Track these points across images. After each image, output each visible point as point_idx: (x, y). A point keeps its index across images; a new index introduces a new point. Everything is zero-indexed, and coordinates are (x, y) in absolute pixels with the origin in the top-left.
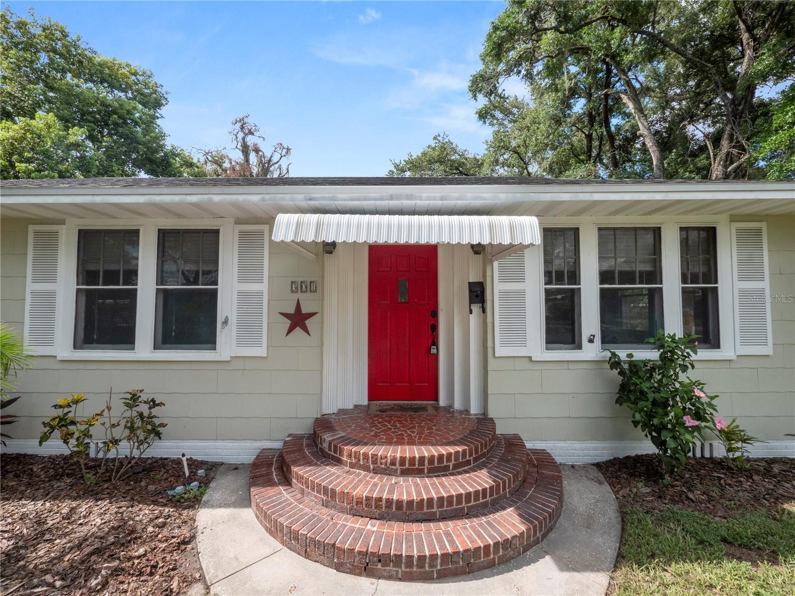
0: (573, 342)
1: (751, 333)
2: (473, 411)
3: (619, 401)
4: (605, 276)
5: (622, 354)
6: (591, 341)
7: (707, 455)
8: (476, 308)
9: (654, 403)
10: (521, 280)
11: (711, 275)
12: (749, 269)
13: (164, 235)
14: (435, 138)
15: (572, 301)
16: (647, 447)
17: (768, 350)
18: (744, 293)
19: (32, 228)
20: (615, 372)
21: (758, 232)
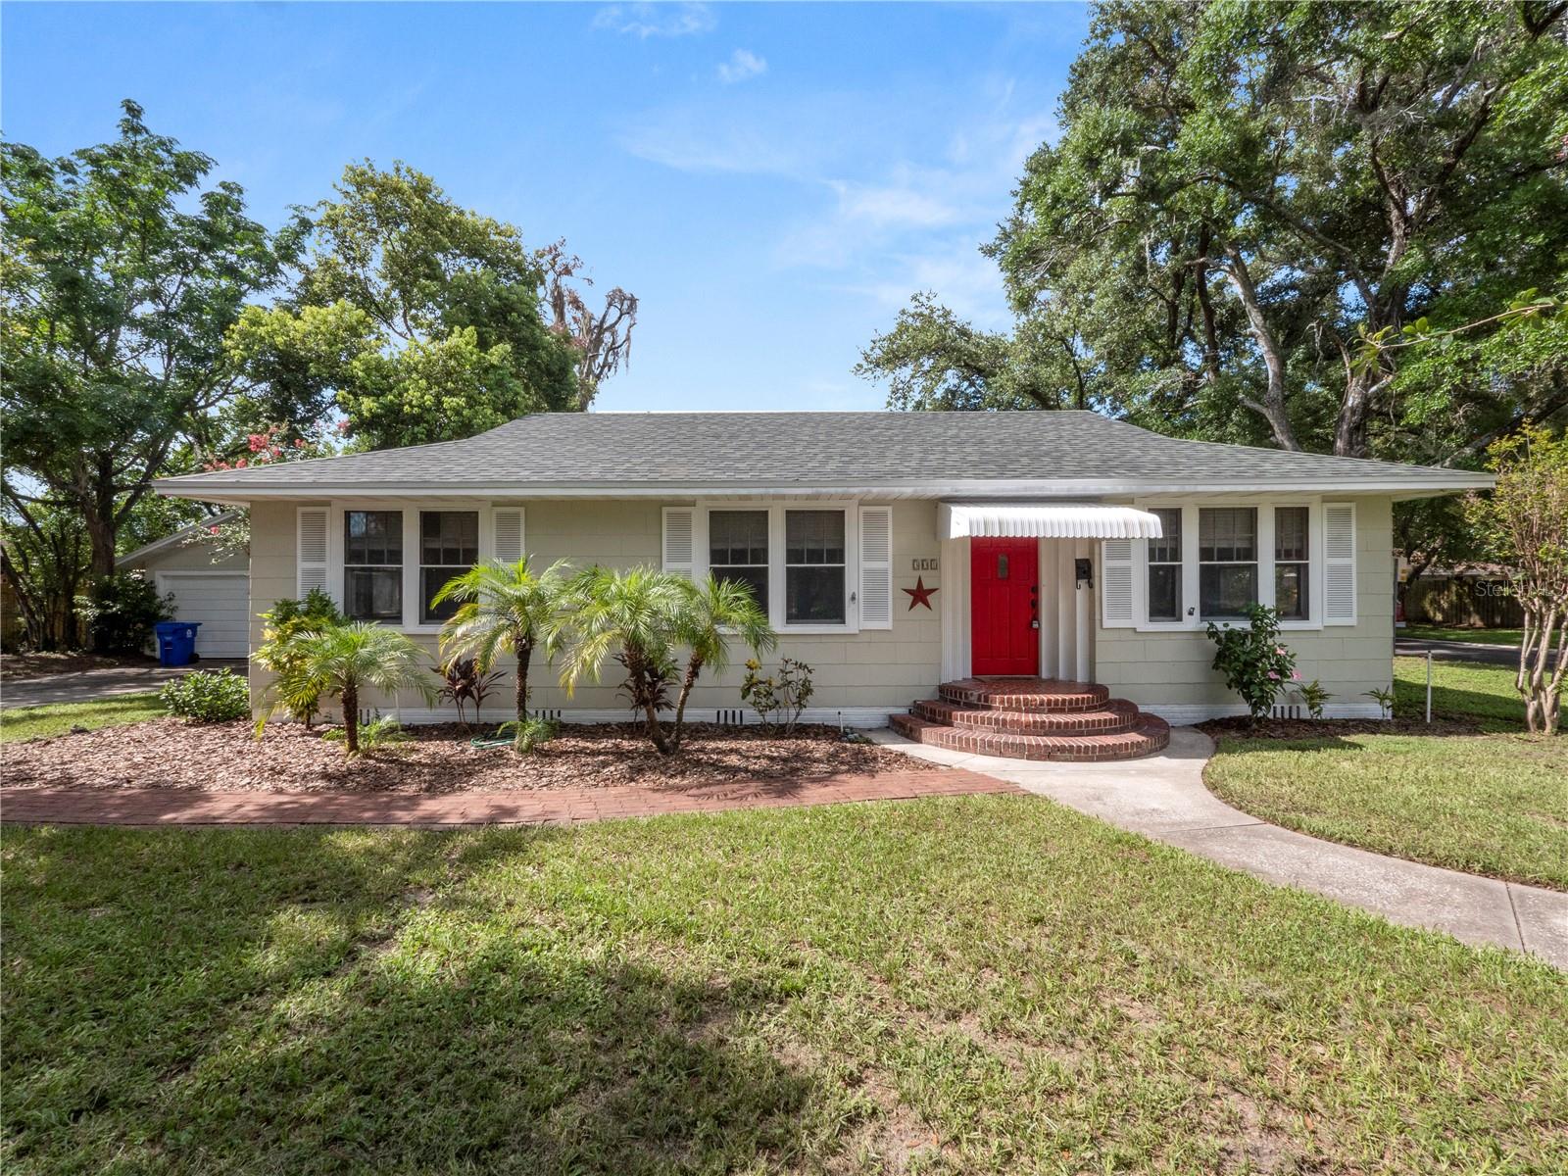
0: (1173, 615)
1: (1338, 605)
2: (1079, 680)
3: (1216, 667)
4: (1205, 553)
5: (1219, 625)
6: (1191, 613)
7: (1294, 716)
8: (1083, 583)
9: (1246, 664)
10: (1128, 557)
11: (1302, 552)
12: (1338, 546)
13: (791, 515)
14: (914, 298)
15: (1174, 577)
16: (1243, 709)
17: (1353, 621)
18: (1332, 569)
19: (665, 510)
20: (1213, 641)
21: (1348, 512)
